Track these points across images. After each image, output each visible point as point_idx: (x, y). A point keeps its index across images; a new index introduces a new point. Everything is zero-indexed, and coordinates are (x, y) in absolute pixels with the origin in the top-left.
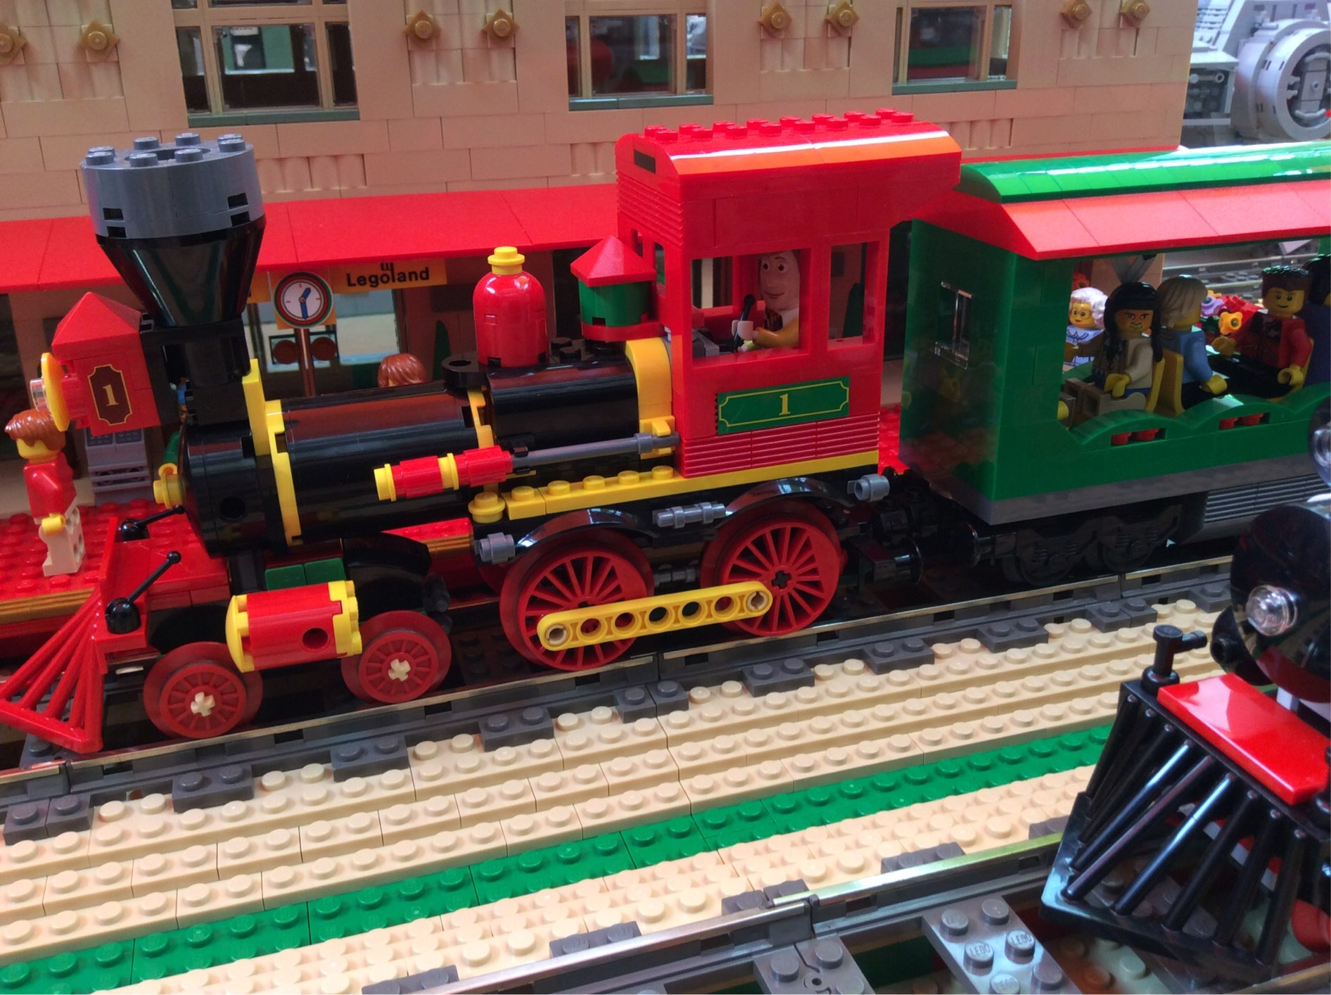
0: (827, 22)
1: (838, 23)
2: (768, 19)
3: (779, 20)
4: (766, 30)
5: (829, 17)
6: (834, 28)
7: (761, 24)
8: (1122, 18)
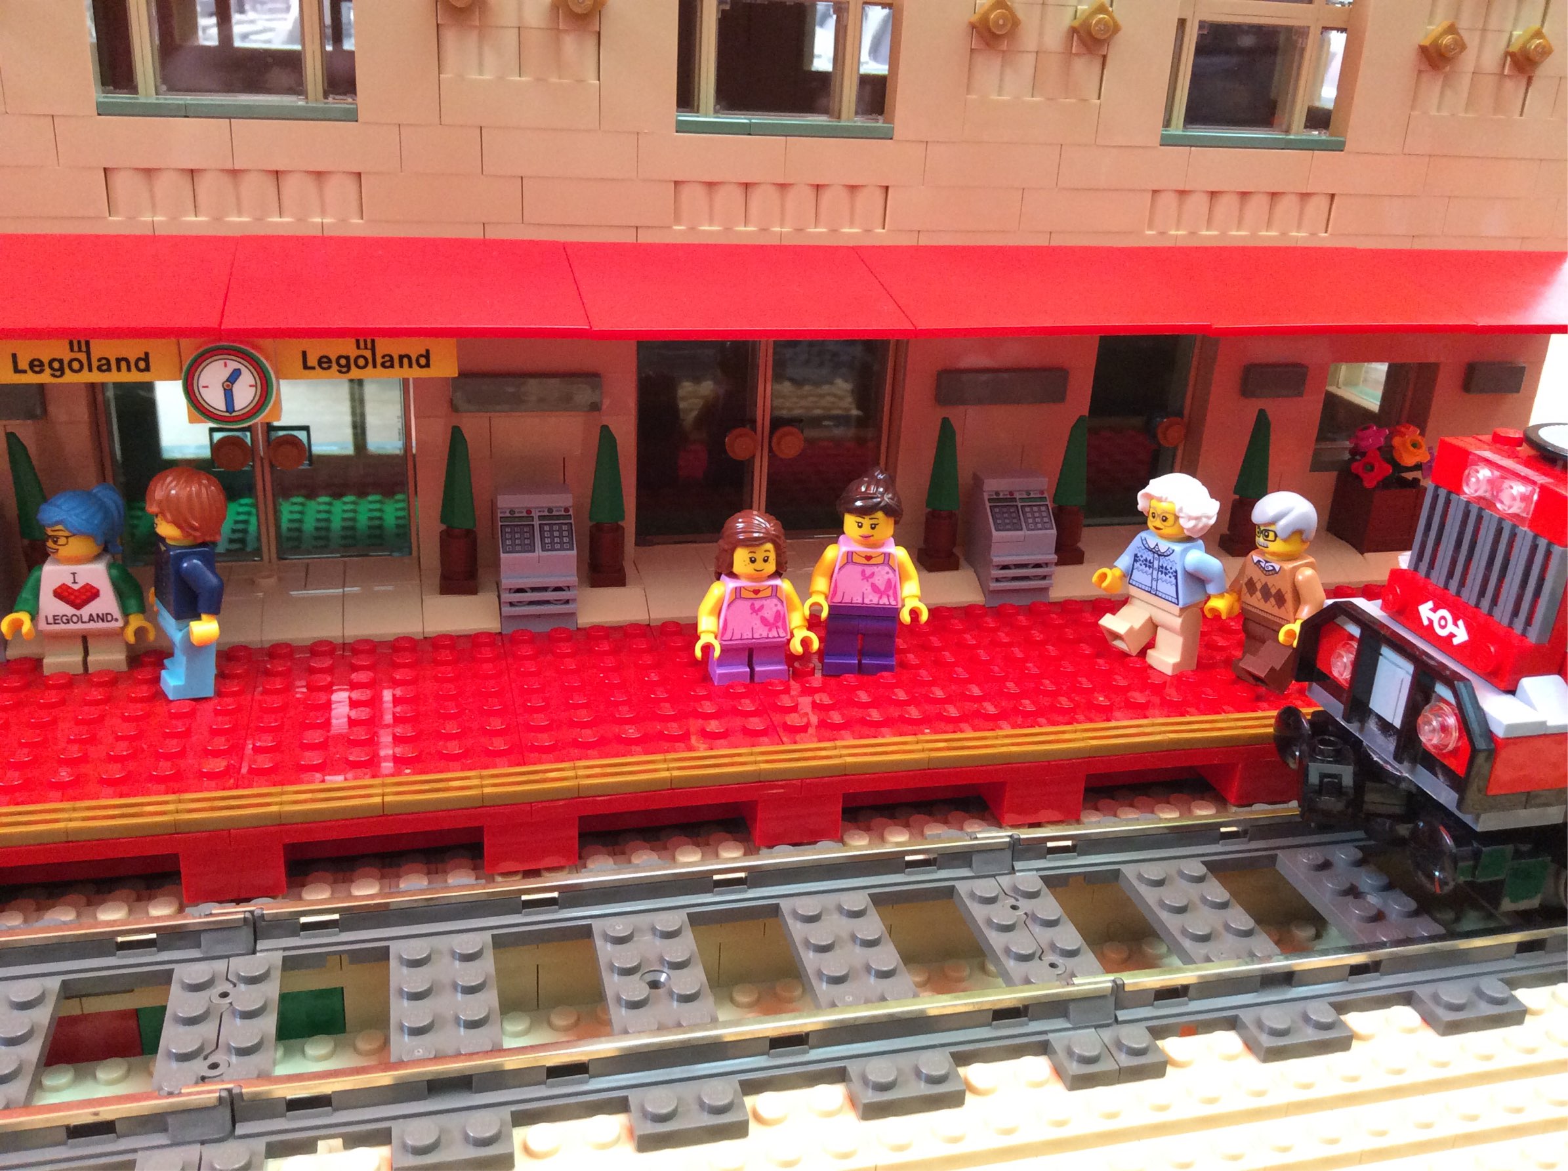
0: (1073, 31)
1: (1090, 34)
2: (984, 19)
3: (1001, 22)
4: (981, 36)
5: (1076, 24)
6: (1083, 42)
7: (973, 26)
8: (1509, 59)
